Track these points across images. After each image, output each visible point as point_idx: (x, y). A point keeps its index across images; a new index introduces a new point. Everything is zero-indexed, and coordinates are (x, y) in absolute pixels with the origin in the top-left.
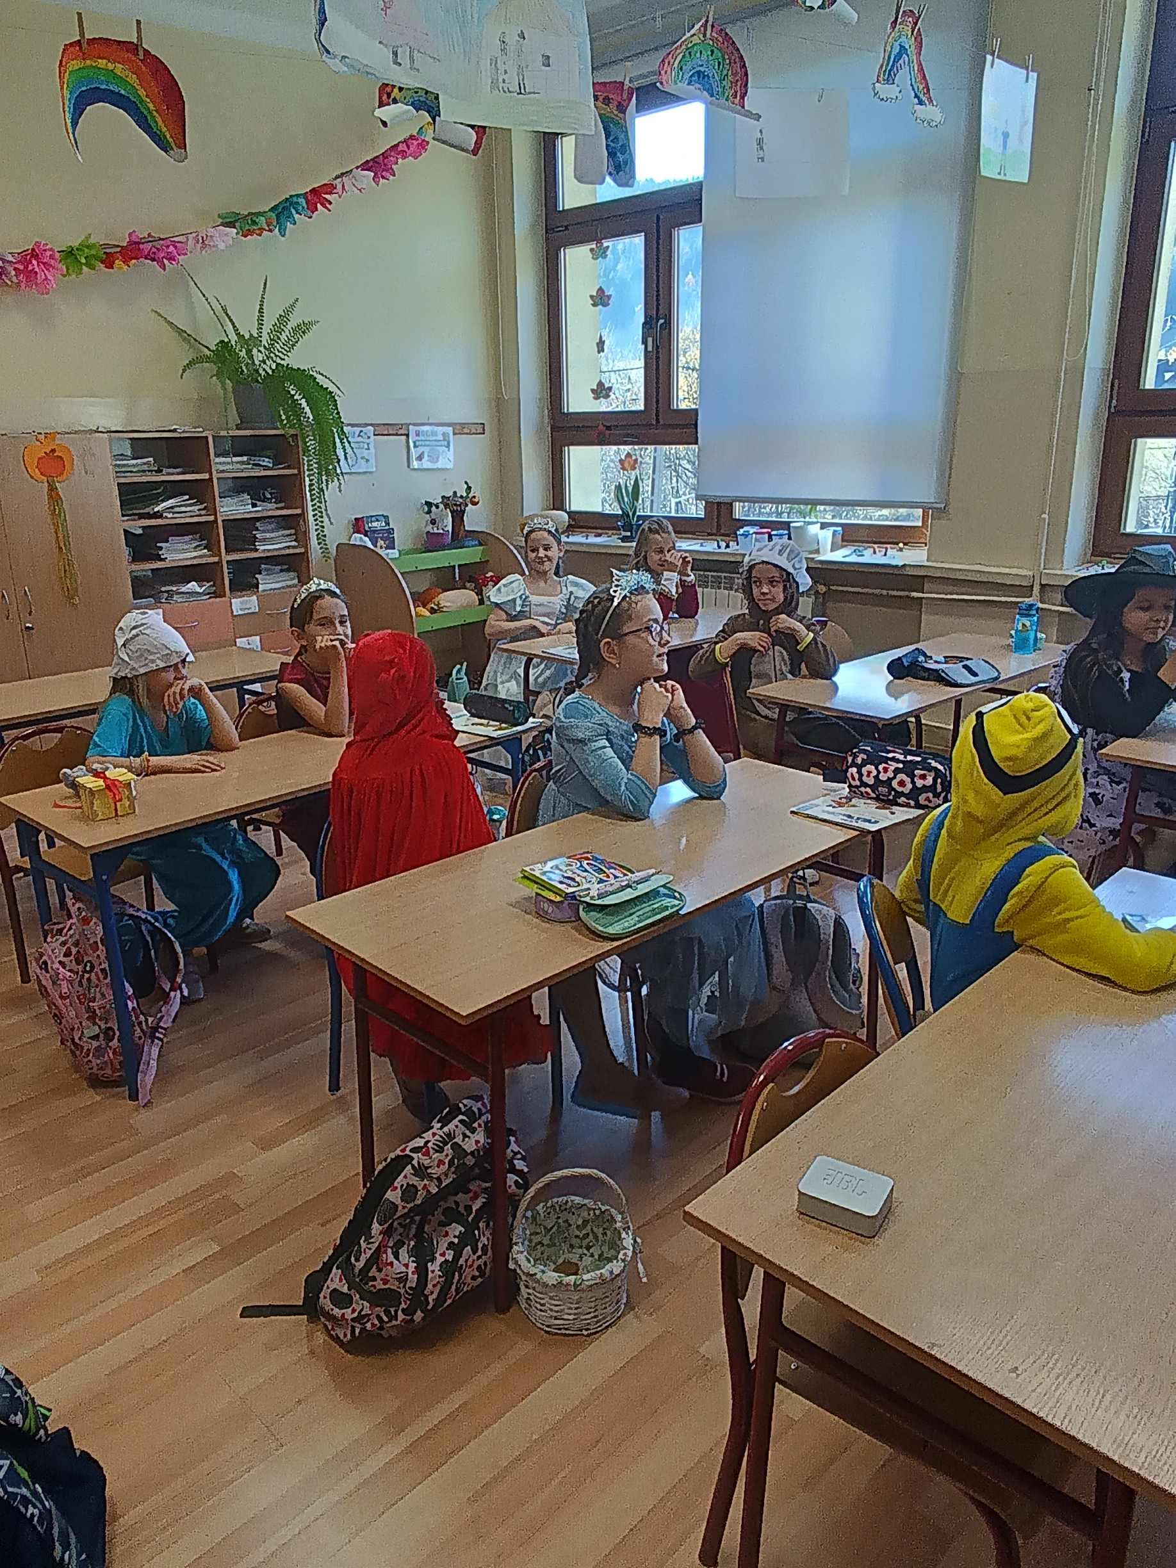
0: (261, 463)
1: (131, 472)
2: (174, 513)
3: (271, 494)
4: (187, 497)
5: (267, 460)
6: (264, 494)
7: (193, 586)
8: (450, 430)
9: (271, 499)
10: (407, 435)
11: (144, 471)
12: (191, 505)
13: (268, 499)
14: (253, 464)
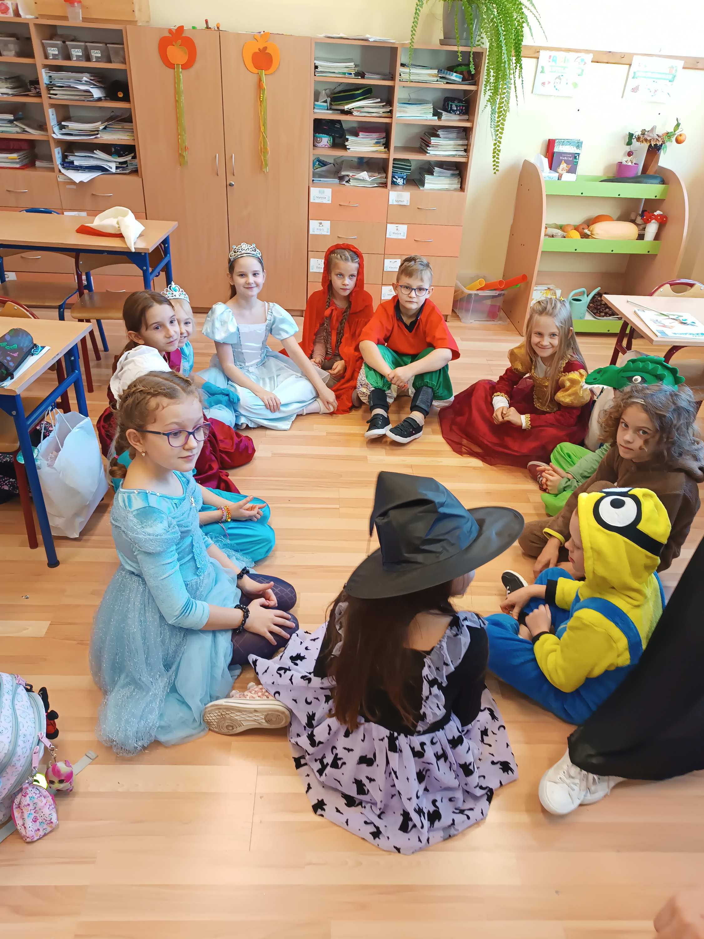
0: (448, 76)
1: (334, 73)
2: (361, 112)
3: (457, 106)
4: (379, 100)
5: (455, 74)
6: (451, 105)
7: (364, 175)
8: (681, 63)
9: (457, 110)
10: (630, 65)
11: (344, 73)
12: (379, 107)
13: (454, 111)
14: (441, 78)
